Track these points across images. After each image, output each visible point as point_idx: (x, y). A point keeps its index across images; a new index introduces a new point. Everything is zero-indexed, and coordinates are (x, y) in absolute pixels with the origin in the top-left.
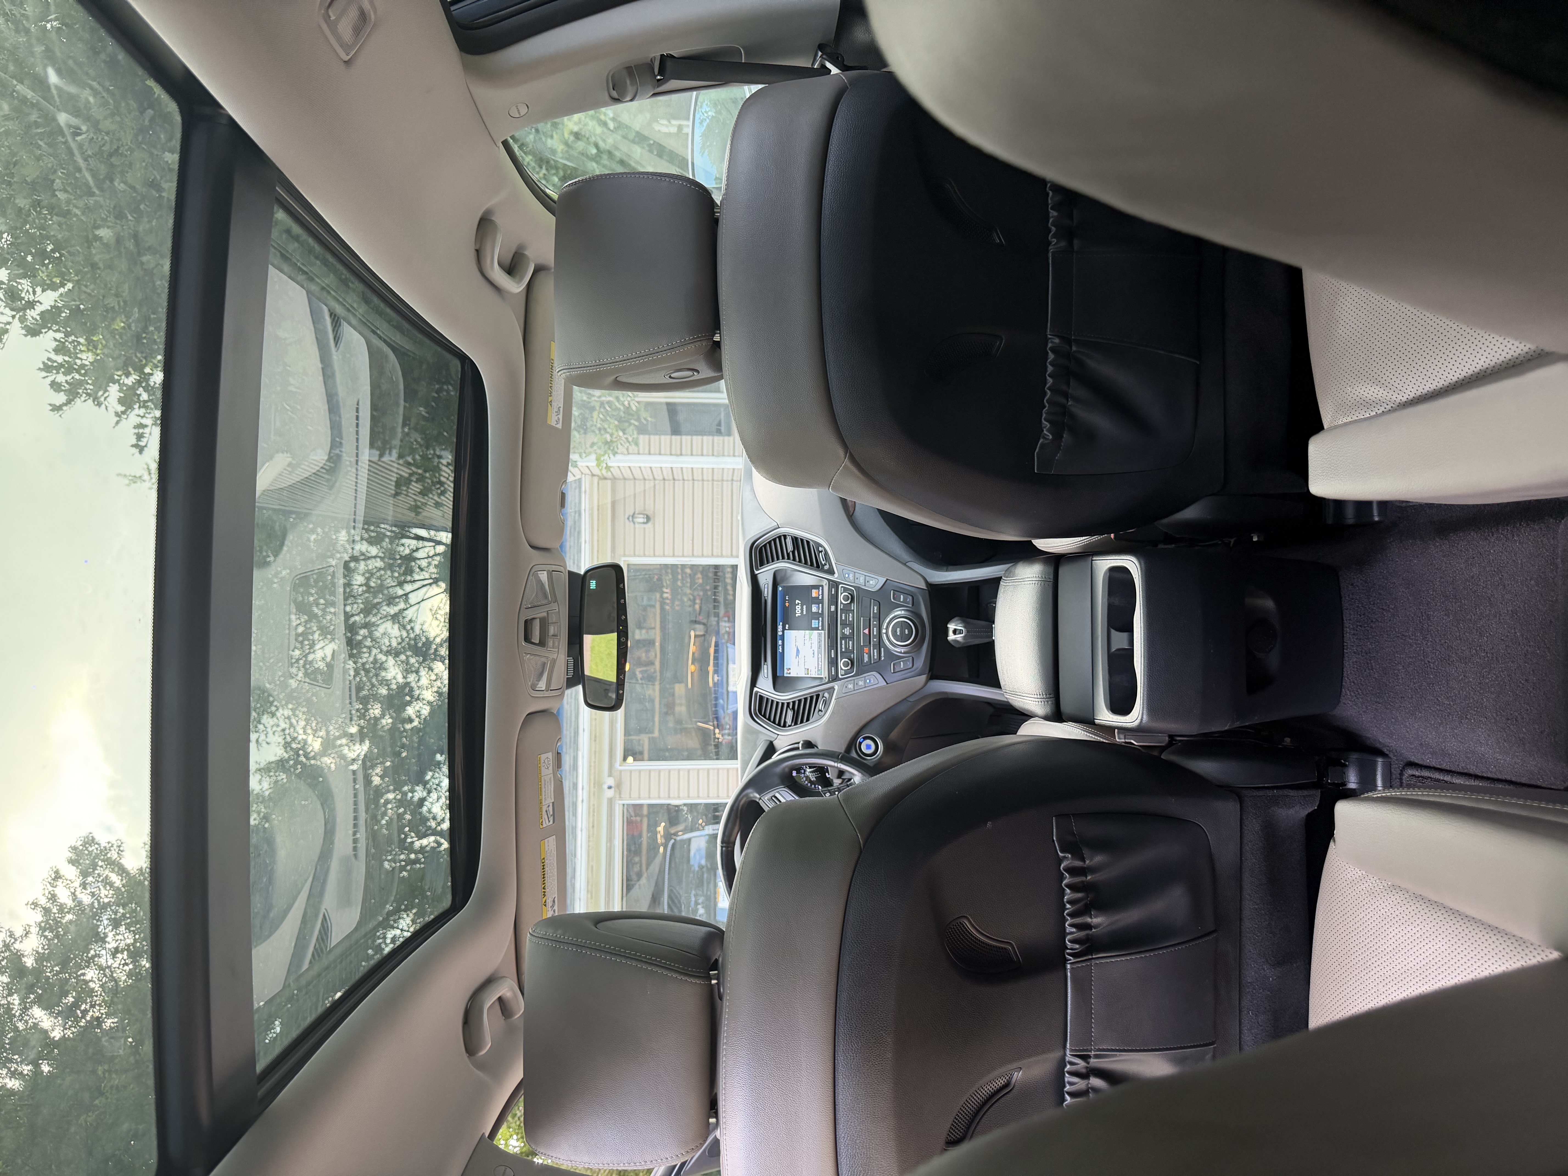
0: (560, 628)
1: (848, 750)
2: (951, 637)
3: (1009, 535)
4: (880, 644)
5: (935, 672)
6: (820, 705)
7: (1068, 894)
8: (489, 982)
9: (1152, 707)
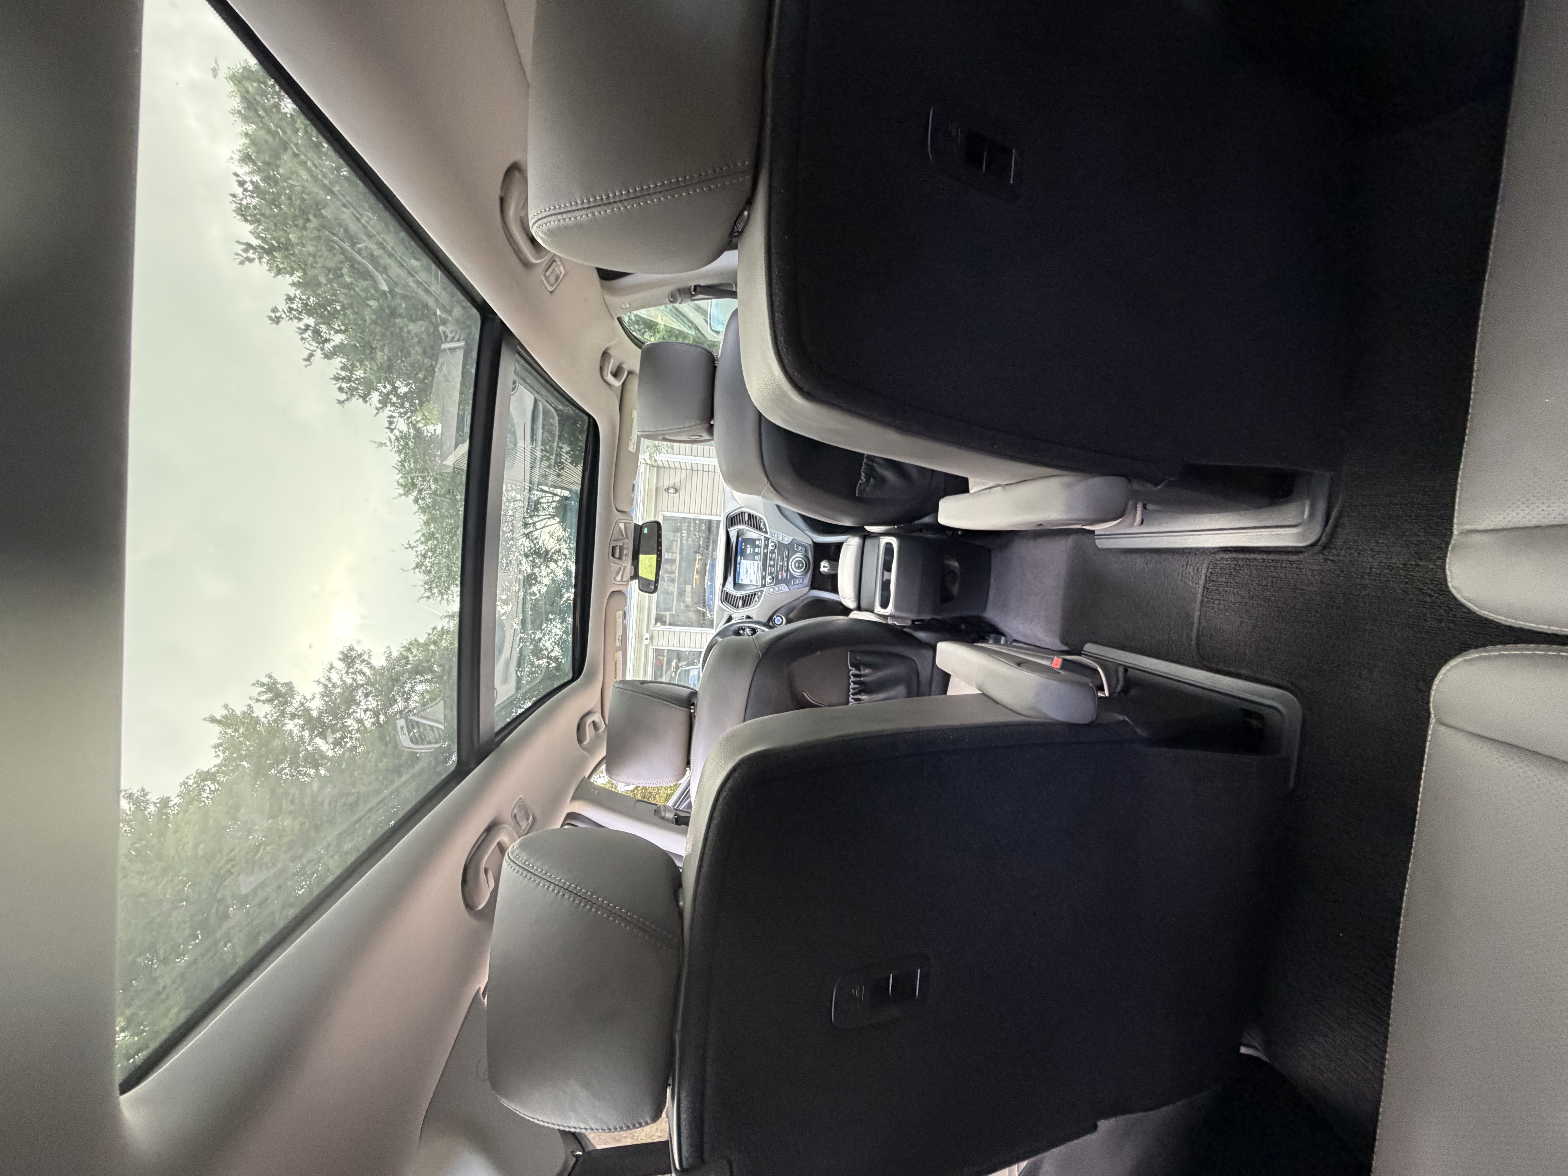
0: (629, 551)
1: (768, 621)
2: (822, 569)
3: (847, 523)
4: (787, 570)
5: (813, 587)
6: (756, 598)
7: (852, 685)
8: (588, 713)
9: (896, 607)
